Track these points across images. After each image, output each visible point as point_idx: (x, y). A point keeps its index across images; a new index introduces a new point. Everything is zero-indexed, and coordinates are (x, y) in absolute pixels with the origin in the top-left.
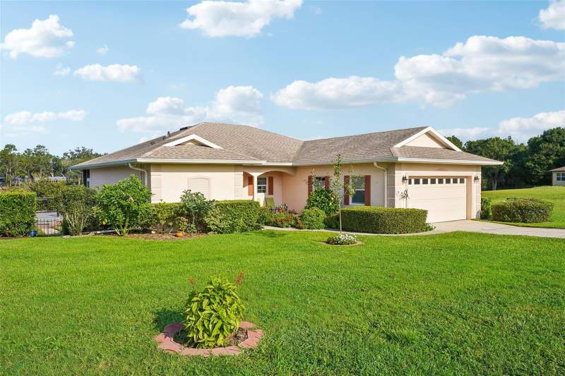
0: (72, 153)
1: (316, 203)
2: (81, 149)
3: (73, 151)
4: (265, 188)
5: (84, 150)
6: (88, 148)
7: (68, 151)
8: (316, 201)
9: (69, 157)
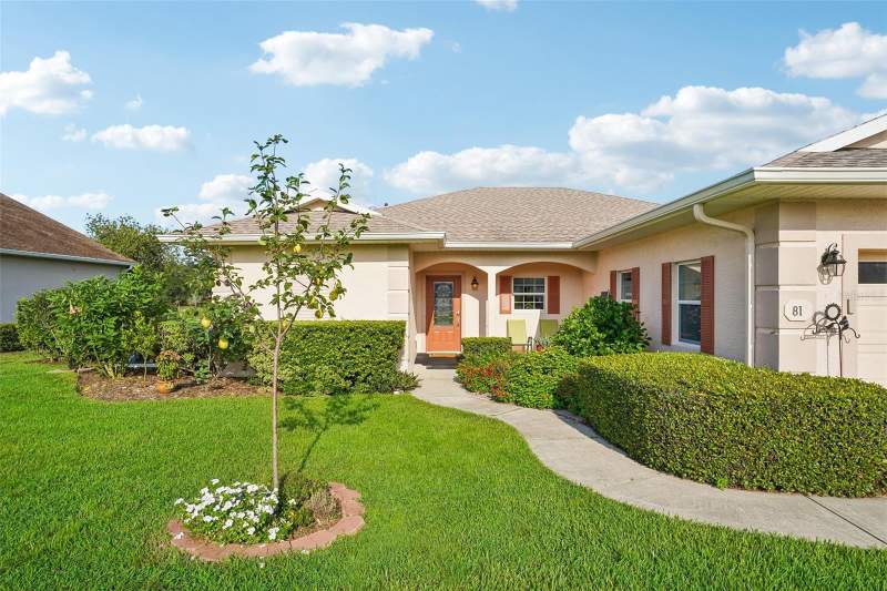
4: (542, 297)
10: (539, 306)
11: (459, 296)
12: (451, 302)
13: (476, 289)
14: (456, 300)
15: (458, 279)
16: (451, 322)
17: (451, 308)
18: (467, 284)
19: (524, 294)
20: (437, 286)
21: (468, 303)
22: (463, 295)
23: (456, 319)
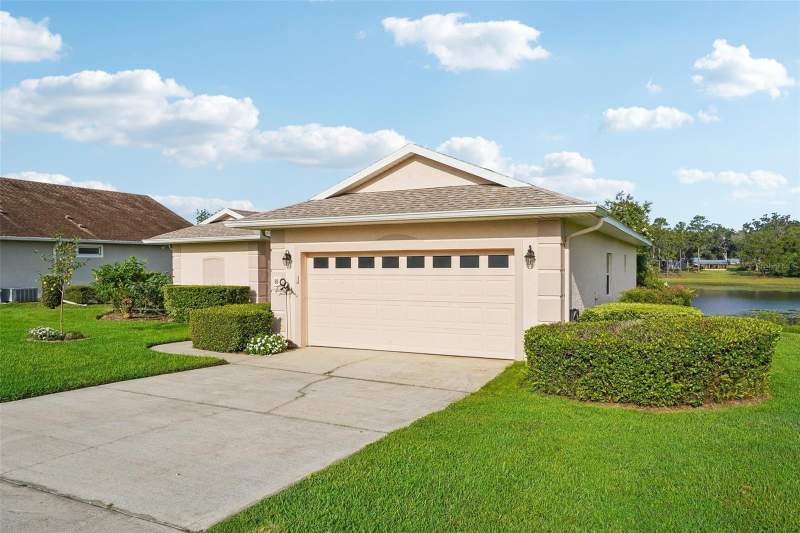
0: (757, 224)
2: (770, 216)
3: (758, 220)
5: (775, 217)
6: (782, 214)
7: (749, 221)
9: (751, 229)
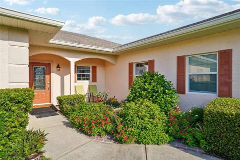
1: (144, 93)
4: (89, 75)
8: (145, 90)
10: (88, 79)
11: (50, 74)
12: (44, 77)
13: (59, 70)
14: (47, 77)
15: (48, 65)
16: (44, 88)
17: (44, 80)
18: (54, 67)
19: (81, 73)
20: (35, 68)
21: (55, 78)
22: (52, 73)
23: (47, 86)
